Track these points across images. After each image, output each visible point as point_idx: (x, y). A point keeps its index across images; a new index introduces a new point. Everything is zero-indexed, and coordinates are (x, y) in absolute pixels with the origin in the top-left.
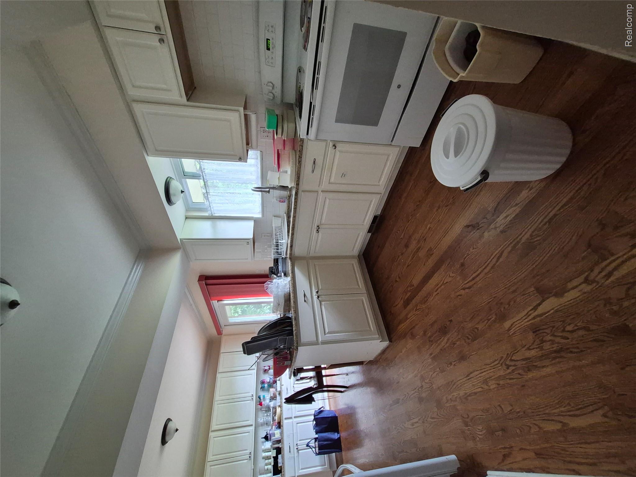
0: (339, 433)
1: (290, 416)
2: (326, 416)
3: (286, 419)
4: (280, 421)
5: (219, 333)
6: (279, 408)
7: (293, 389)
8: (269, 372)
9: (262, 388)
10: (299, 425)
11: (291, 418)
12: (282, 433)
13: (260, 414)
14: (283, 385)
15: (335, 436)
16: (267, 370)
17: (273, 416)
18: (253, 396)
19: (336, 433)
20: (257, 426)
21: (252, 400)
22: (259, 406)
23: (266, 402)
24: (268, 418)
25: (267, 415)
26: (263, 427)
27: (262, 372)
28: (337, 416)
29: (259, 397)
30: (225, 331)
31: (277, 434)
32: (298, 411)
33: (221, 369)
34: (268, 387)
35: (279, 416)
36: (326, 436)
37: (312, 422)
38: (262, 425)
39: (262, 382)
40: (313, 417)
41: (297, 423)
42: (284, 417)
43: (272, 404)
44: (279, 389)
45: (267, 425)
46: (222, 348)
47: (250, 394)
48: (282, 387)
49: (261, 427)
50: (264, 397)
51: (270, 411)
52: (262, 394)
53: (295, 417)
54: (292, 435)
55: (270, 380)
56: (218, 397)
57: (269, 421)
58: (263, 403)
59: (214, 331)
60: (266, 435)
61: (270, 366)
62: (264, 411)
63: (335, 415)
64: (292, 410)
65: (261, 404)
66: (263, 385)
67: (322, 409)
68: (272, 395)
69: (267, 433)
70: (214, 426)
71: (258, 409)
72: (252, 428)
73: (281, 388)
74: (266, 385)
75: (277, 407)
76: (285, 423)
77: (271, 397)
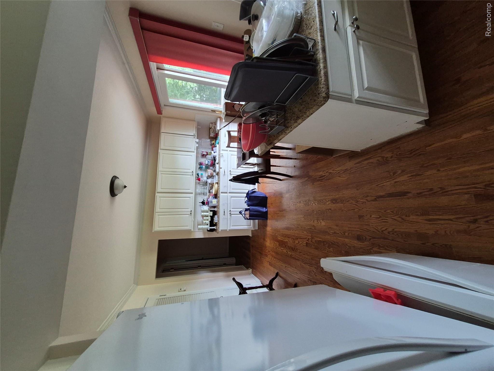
0: (267, 208)
1: (227, 192)
2: (258, 195)
3: (222, 193)
4: (217, 194)
5: (159, 112)
6: (217, 184)
7: (230, 173)
8: (207, 156)
9: (200, 168)
10: (232, 198)
11: (227, 193)
12: (218, 202)
13: (198, 186)
14: (221, 168)
15: (264, 210)
16: (205, 155)
17: (209, 189)
18: (193, 173)
19: (265, 208)
20: (196, 194)
21: (193, 175)
22: (198, 181)
23: (204, 179)
24: (205, 190)
25: (204, 188)
26: (201, 195)
27: (200, 156)
28: (267, 196)
29: (197, 174)
30: (166, 111)
31: (214, 201)
32: (232, 189)
33: (162, 145)
34: (205, 168)
35: (216, 190)
36: (256, 209)
37: (245, 198)
38: (199, 194)
39: (200, 164)
40: (245, 195)
41: (231, 197)
42: (221, 191)
43: (209, 181)
44: (217, 171)
45: (203, 195)
46: (162, 128)
47: (191, 171)
48: (221, 169)
49: (198, 196)
50: (202, 175)
51: (207, 186)
52: (200, 173)
53: (229, 193)
54: (227, 204)
55: (208, 163)
56: (160, 168)
57: (205, 192)
58: (201, 179)
59: (153, 110)
60: (203, 201)
61: (207, 152)
62: (201, 184)
63: (266, 196)
64: (227, 187)
65: (199, 180)
66: (201, 166)
67: (255, 190)
68: (209, 174)
69: (203, 200)
70: (159, 189)
71: (196, 182)
72: (193, 195)
73: (219, 170)
74: (204, 167)
75: (215, 184)
76: (221, 195)
77: (208, 176)
